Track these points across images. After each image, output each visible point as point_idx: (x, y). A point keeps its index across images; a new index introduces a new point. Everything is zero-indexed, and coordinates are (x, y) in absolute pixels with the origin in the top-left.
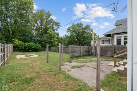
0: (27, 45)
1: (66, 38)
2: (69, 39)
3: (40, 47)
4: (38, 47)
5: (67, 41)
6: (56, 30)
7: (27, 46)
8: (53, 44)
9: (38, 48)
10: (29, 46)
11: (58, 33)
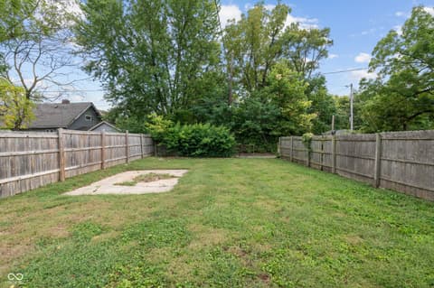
0: (187, 134)
1: (365, 96)
2: (384, 100)
3: (229, 141)
4: (224, 140)
5: (374, 108)
6: (312, 66)
7: (184, 137)
8: (293, 127)
9: (222, 143)
10: (193, 138)
11: (323, 78)
